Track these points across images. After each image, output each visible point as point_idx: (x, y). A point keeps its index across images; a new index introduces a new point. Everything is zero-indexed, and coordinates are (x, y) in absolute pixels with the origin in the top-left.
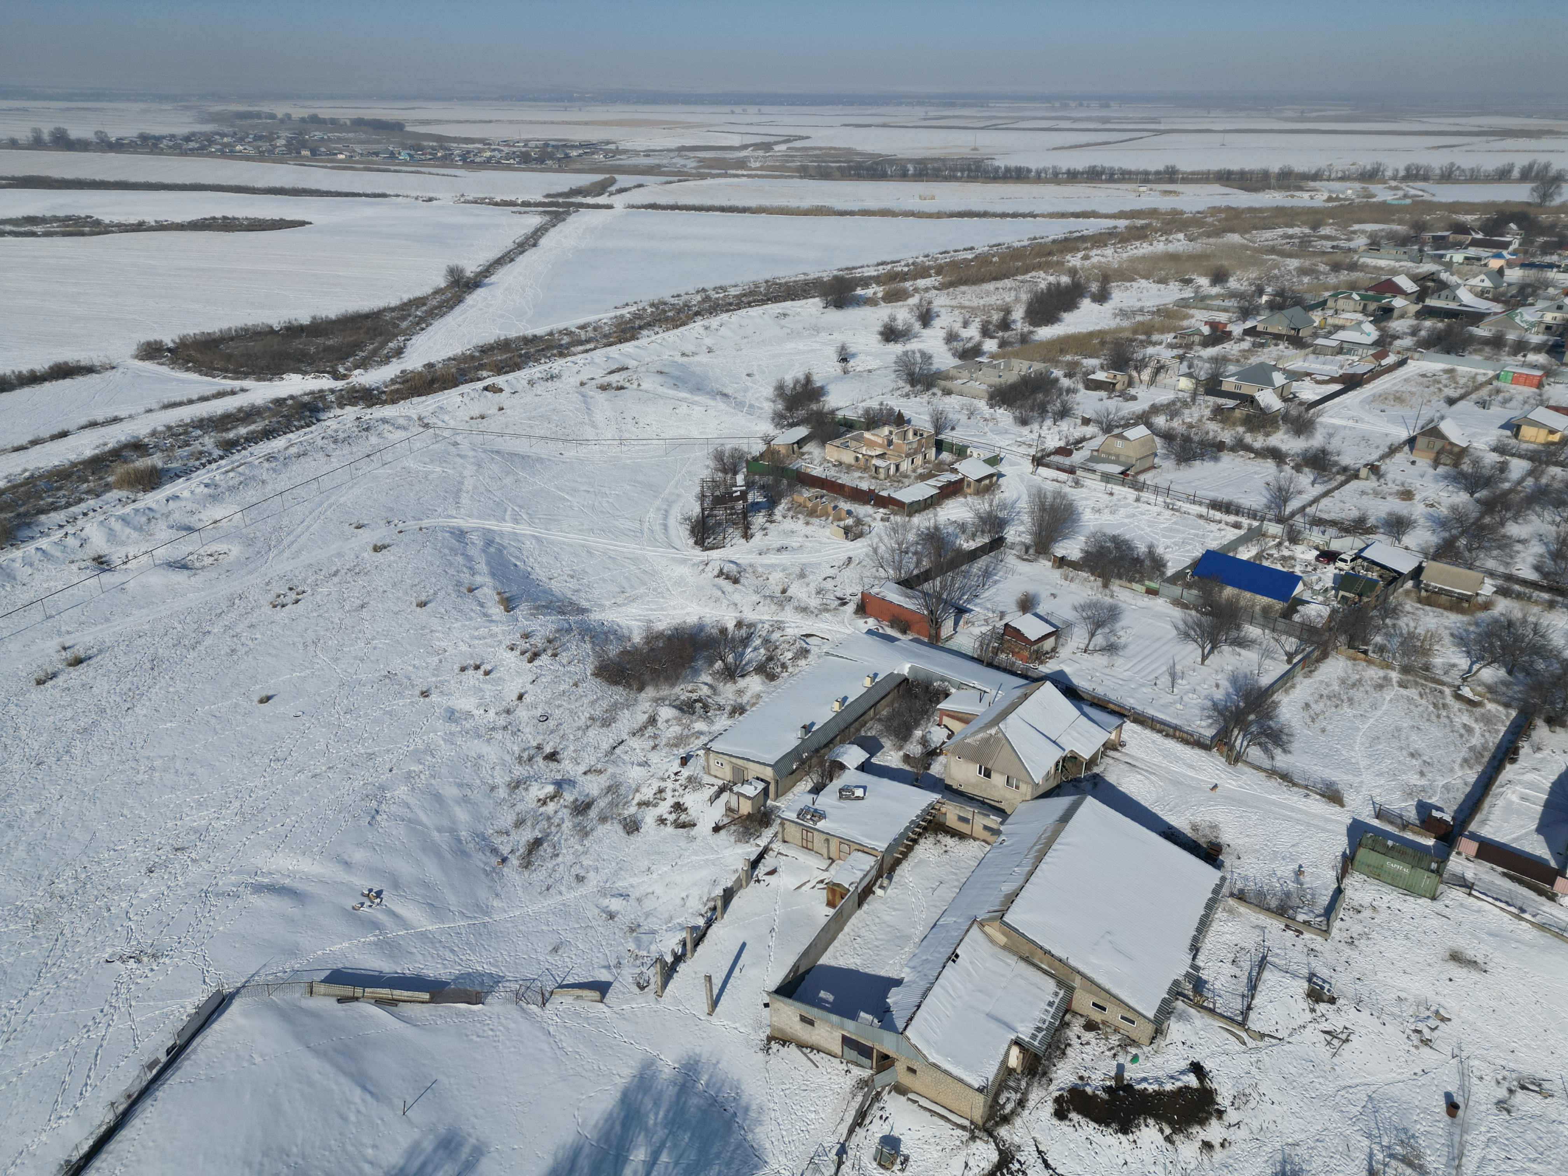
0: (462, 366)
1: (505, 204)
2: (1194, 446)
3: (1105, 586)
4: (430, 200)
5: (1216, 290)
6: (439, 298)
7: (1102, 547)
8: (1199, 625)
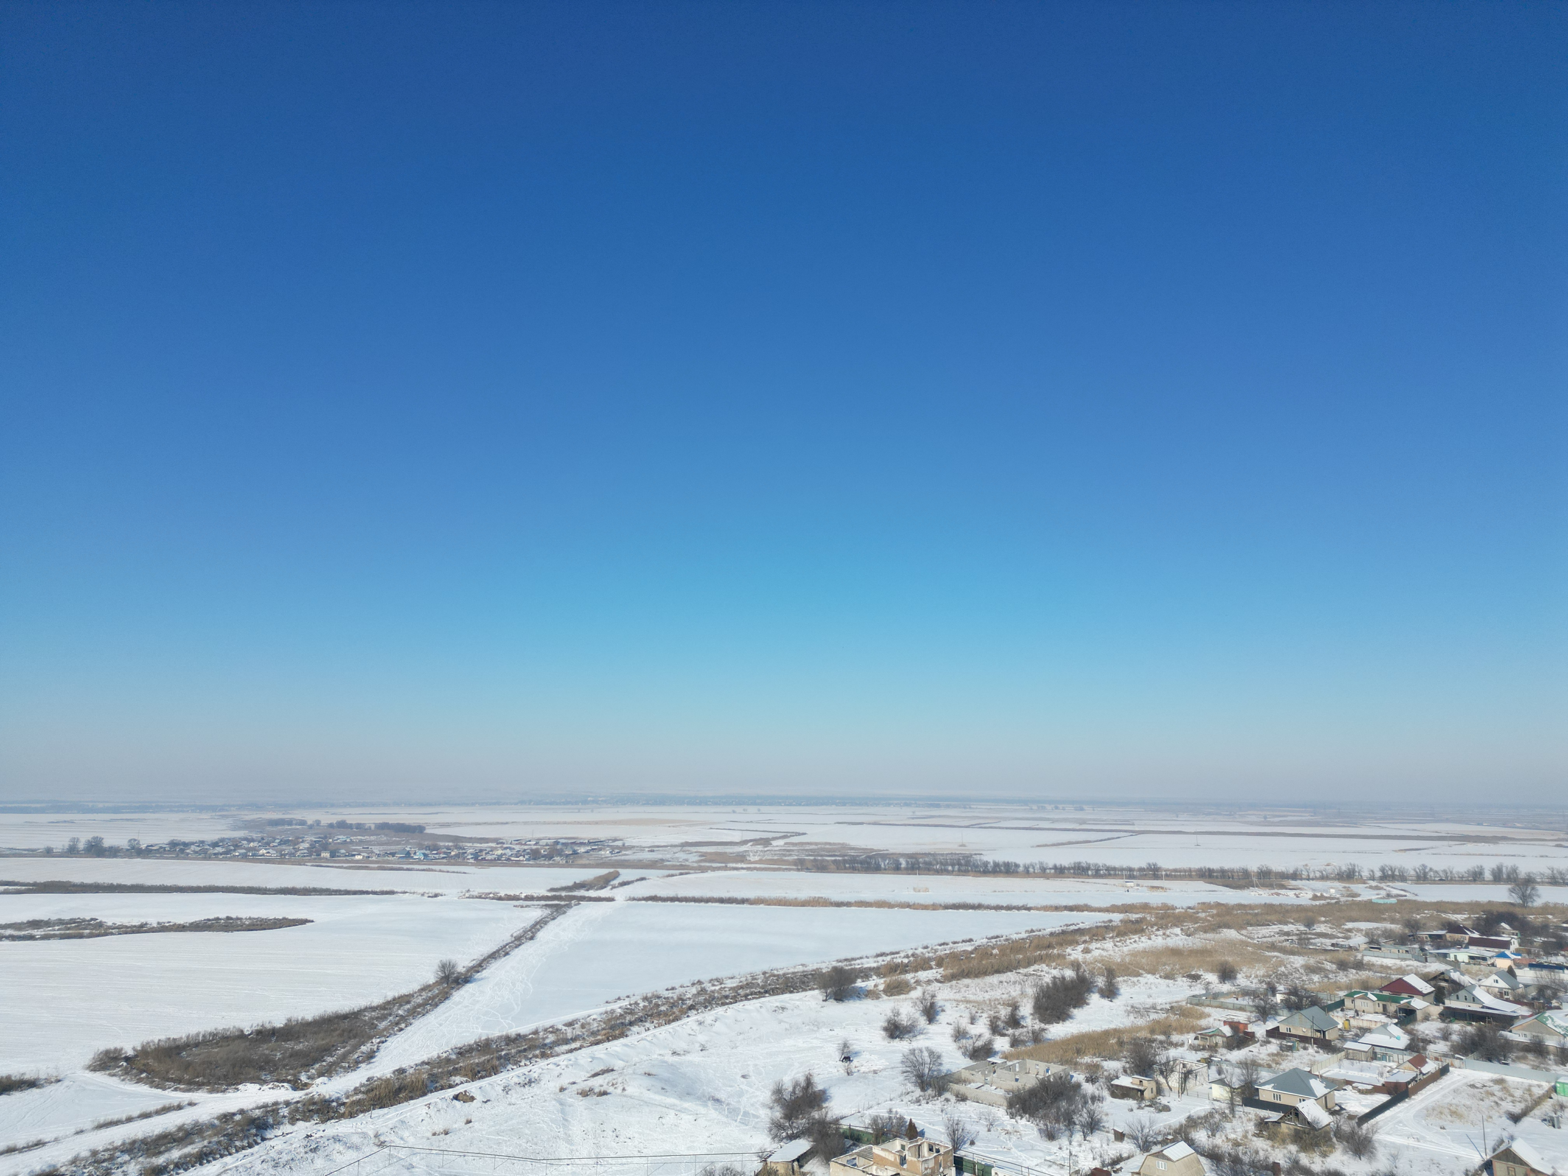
0: (435, 1071)
1: (509, 898)
4: (436, 896)
5: (1226, 987)
6: (425, 995)
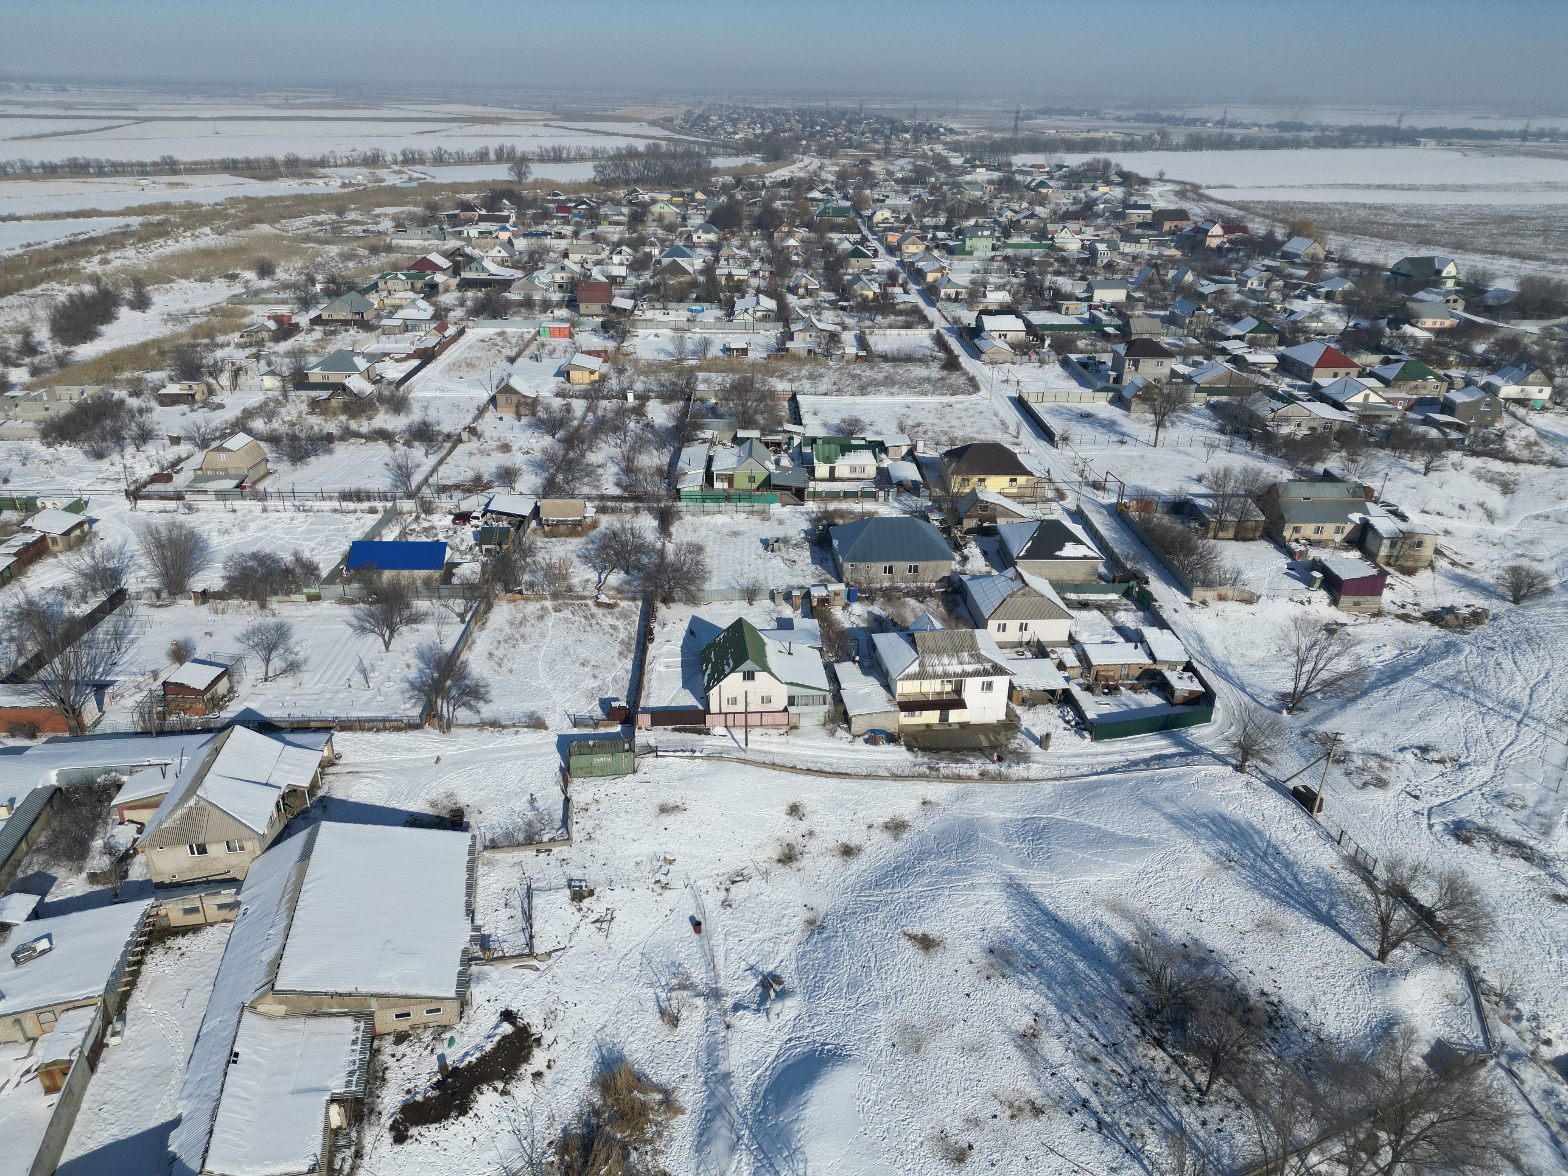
2: (303, 443)
3: (263, 606)
5: (266, 283)
7: (245, 568)
8: (371, 615)
